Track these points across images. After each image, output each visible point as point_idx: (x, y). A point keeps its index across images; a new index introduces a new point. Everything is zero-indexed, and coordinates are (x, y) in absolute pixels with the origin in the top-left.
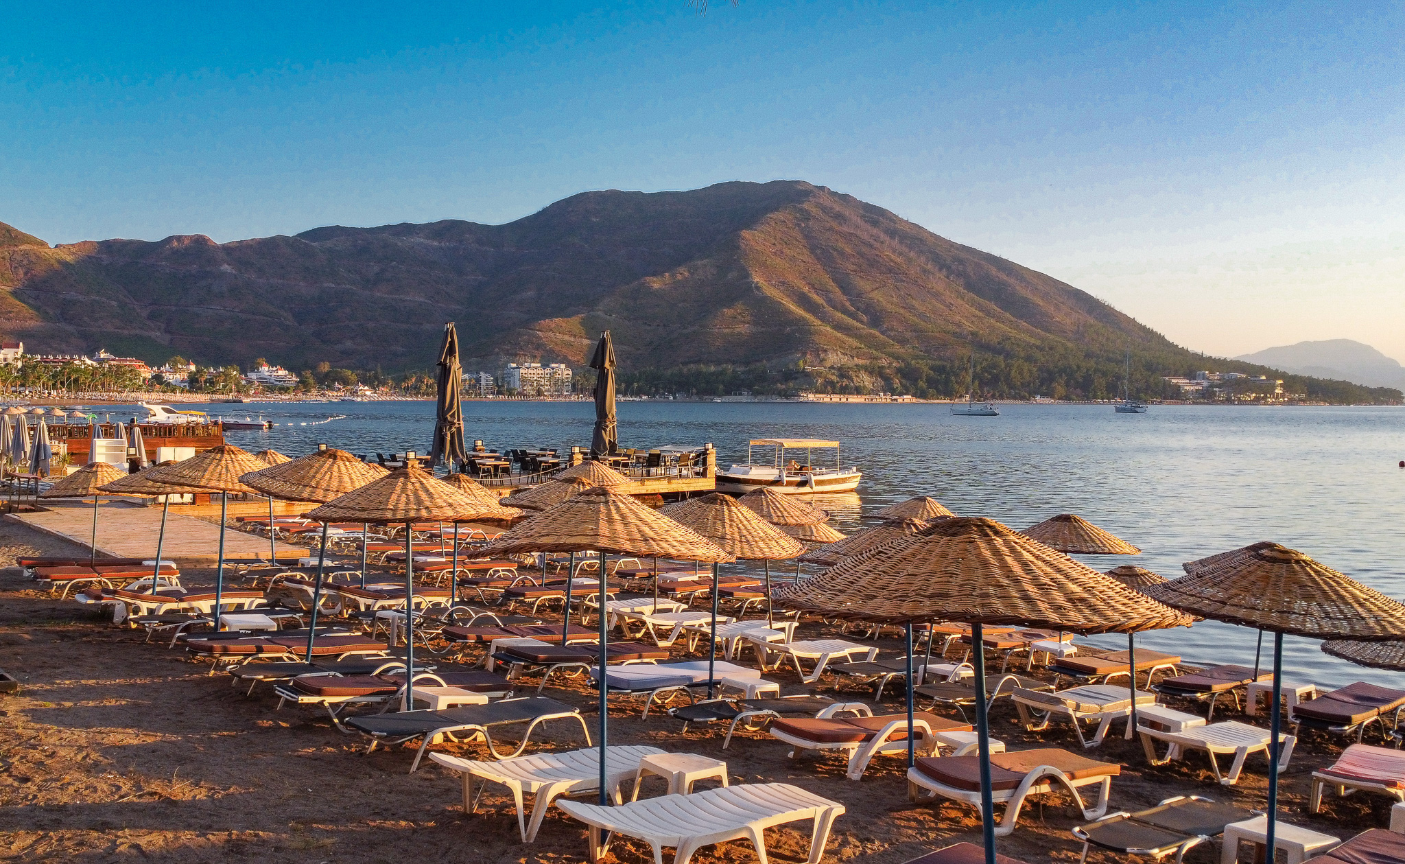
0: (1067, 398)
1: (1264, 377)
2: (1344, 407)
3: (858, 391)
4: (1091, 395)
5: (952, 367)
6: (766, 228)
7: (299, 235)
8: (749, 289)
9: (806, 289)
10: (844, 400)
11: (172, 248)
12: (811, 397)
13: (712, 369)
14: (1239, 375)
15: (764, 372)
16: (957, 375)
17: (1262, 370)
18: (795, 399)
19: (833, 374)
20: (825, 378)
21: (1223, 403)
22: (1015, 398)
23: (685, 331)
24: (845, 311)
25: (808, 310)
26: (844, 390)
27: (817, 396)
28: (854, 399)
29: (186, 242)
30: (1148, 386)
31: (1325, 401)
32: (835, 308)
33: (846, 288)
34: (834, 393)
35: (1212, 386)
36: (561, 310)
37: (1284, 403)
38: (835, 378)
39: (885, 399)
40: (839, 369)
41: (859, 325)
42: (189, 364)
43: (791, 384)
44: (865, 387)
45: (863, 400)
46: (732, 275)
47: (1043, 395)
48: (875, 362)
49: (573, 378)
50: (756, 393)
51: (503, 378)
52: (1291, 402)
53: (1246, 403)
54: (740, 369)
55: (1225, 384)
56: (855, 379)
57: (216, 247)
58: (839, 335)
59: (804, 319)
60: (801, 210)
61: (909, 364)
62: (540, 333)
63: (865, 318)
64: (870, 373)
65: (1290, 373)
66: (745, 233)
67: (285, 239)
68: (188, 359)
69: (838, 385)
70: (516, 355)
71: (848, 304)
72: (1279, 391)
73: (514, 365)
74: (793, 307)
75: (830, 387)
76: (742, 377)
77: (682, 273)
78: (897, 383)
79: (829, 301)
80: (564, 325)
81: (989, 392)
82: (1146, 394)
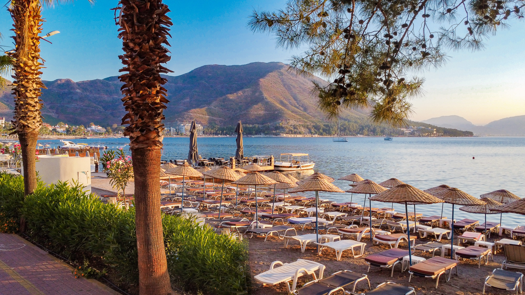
0: (368, 135)
1: (430, 128)
2: (455, 137)
3: (300, 133)
4: (376, 134)
5: (331, 125)
6: (269, 78)
7: (104, 79)
8: (263, 99)
9: (282, 99)
10: (295, 136)
11: (58, 84)
12: (284, 135)
13: (251, 126)
14: (422, 127)
15: (269, 127)
16: (332, 128)
17: (429, 125)
18: (279, 136)
19: (292, 127)
20: (289, 129)
21: (417, 136)
22: (352, 135)
23: (242, 113)
24: (295, 106)
25: (283, 106)
26: (295, 133)
27: (286, 135)
28: (299, 136)
29: (63, 81)
30: (394, 131)
31: (449, 136)
32: (292, 105)
33: (295, 99)
34: (292, 134)
35: (414, 131)
36: (198, 106)
37: (436, 136)
38: (292, 129)
39: (309, 136)
40: (294, 126)
41: (300, 111)
42: (65, 125)
43: (278, 131)
44: (302, 132)
45: (301, 136)
46: (257, 94)
47: (360, 134)
48: (305, 123)
49: (203, 129)
50: (266, 134)
51: (179, 129)
52: (439, 136)
53: (425, 136)
54: (260, 126)
55: (418, 130)
56: (299, 129)
57: (74, 83)
58: (293, 114)
59: (282, 109)
60: (280, 72)
61: (316, 124)
62: (191, 114)
63: (302, 109)
64: (304, 127)
65: (438, 126)
66: (261, 80)
67: (99, 81)
68: (65, 123)
69: (293, 131)
70: (183, 121)
71: (296, 104)
72: (435, 132)
73: (183, 125)
74: (278, 105)
75: (291, 132)
76: (261, 128)
77: (240, 93)
78: (313, 131)
79: (290, 103)
80: (200, 111)
81: (343, 133)
82: (393, 134)
